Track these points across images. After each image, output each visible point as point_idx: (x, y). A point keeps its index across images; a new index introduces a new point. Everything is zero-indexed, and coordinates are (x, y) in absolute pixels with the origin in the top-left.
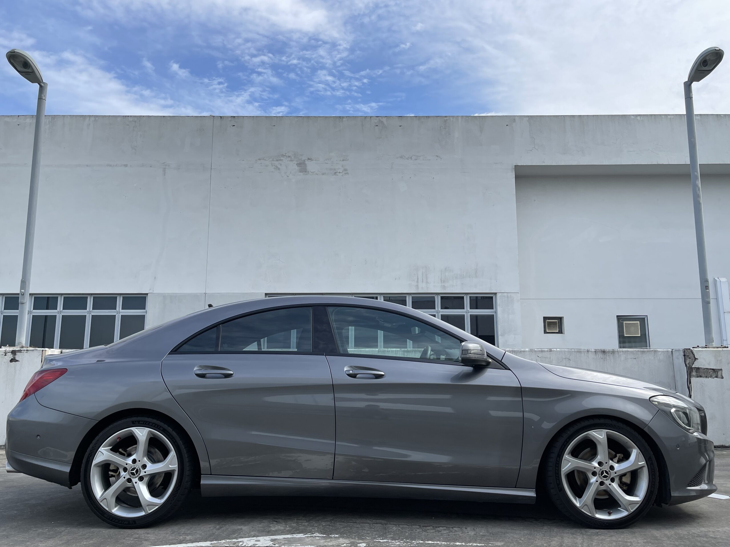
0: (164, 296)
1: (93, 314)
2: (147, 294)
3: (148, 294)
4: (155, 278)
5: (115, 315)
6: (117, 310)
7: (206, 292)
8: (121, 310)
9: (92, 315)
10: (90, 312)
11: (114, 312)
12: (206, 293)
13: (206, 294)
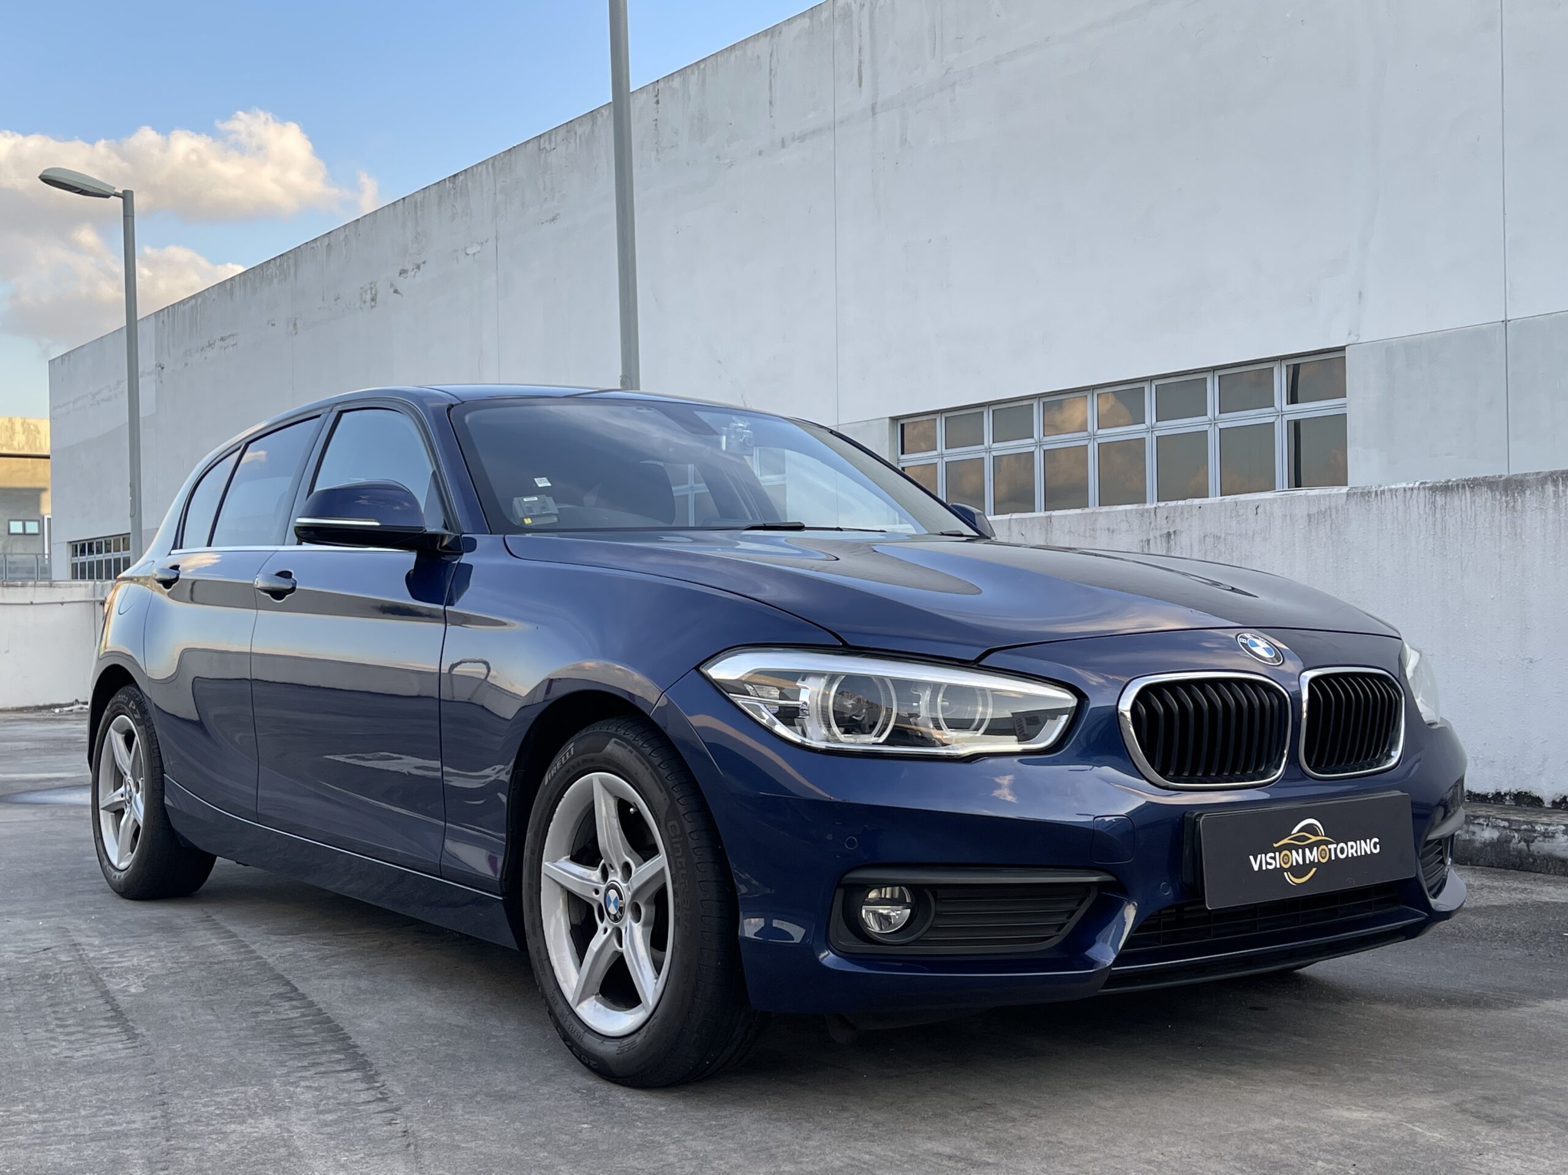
0: (1388, 350)
1: (1221, 426)
2: (1342, 349)
3: (1347, 348)
4: (1360, 294)
5: (1274, 423)
6: (1276, 409)
7: (1506, 316)
8: (1287, 408)
9: (1220, 429)
10: (1214, 421)
11: (1270, 415)
12: (1508, 318)
13: (1508, 323)
